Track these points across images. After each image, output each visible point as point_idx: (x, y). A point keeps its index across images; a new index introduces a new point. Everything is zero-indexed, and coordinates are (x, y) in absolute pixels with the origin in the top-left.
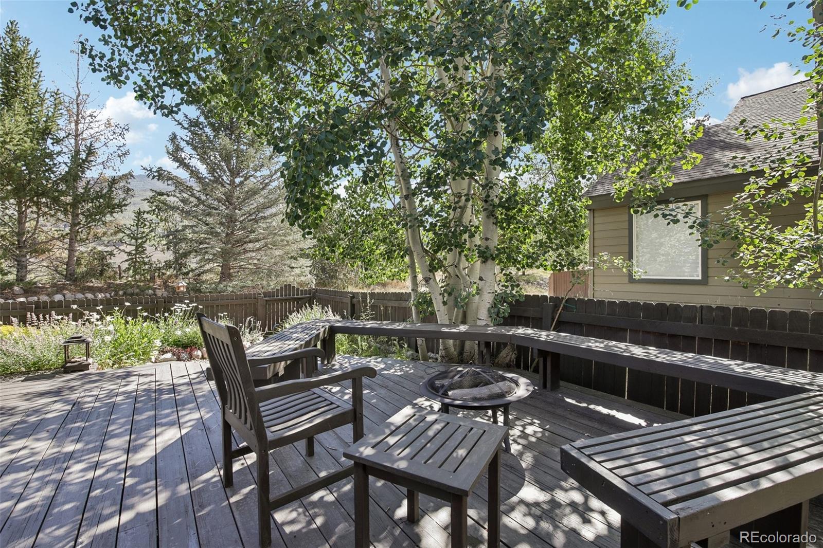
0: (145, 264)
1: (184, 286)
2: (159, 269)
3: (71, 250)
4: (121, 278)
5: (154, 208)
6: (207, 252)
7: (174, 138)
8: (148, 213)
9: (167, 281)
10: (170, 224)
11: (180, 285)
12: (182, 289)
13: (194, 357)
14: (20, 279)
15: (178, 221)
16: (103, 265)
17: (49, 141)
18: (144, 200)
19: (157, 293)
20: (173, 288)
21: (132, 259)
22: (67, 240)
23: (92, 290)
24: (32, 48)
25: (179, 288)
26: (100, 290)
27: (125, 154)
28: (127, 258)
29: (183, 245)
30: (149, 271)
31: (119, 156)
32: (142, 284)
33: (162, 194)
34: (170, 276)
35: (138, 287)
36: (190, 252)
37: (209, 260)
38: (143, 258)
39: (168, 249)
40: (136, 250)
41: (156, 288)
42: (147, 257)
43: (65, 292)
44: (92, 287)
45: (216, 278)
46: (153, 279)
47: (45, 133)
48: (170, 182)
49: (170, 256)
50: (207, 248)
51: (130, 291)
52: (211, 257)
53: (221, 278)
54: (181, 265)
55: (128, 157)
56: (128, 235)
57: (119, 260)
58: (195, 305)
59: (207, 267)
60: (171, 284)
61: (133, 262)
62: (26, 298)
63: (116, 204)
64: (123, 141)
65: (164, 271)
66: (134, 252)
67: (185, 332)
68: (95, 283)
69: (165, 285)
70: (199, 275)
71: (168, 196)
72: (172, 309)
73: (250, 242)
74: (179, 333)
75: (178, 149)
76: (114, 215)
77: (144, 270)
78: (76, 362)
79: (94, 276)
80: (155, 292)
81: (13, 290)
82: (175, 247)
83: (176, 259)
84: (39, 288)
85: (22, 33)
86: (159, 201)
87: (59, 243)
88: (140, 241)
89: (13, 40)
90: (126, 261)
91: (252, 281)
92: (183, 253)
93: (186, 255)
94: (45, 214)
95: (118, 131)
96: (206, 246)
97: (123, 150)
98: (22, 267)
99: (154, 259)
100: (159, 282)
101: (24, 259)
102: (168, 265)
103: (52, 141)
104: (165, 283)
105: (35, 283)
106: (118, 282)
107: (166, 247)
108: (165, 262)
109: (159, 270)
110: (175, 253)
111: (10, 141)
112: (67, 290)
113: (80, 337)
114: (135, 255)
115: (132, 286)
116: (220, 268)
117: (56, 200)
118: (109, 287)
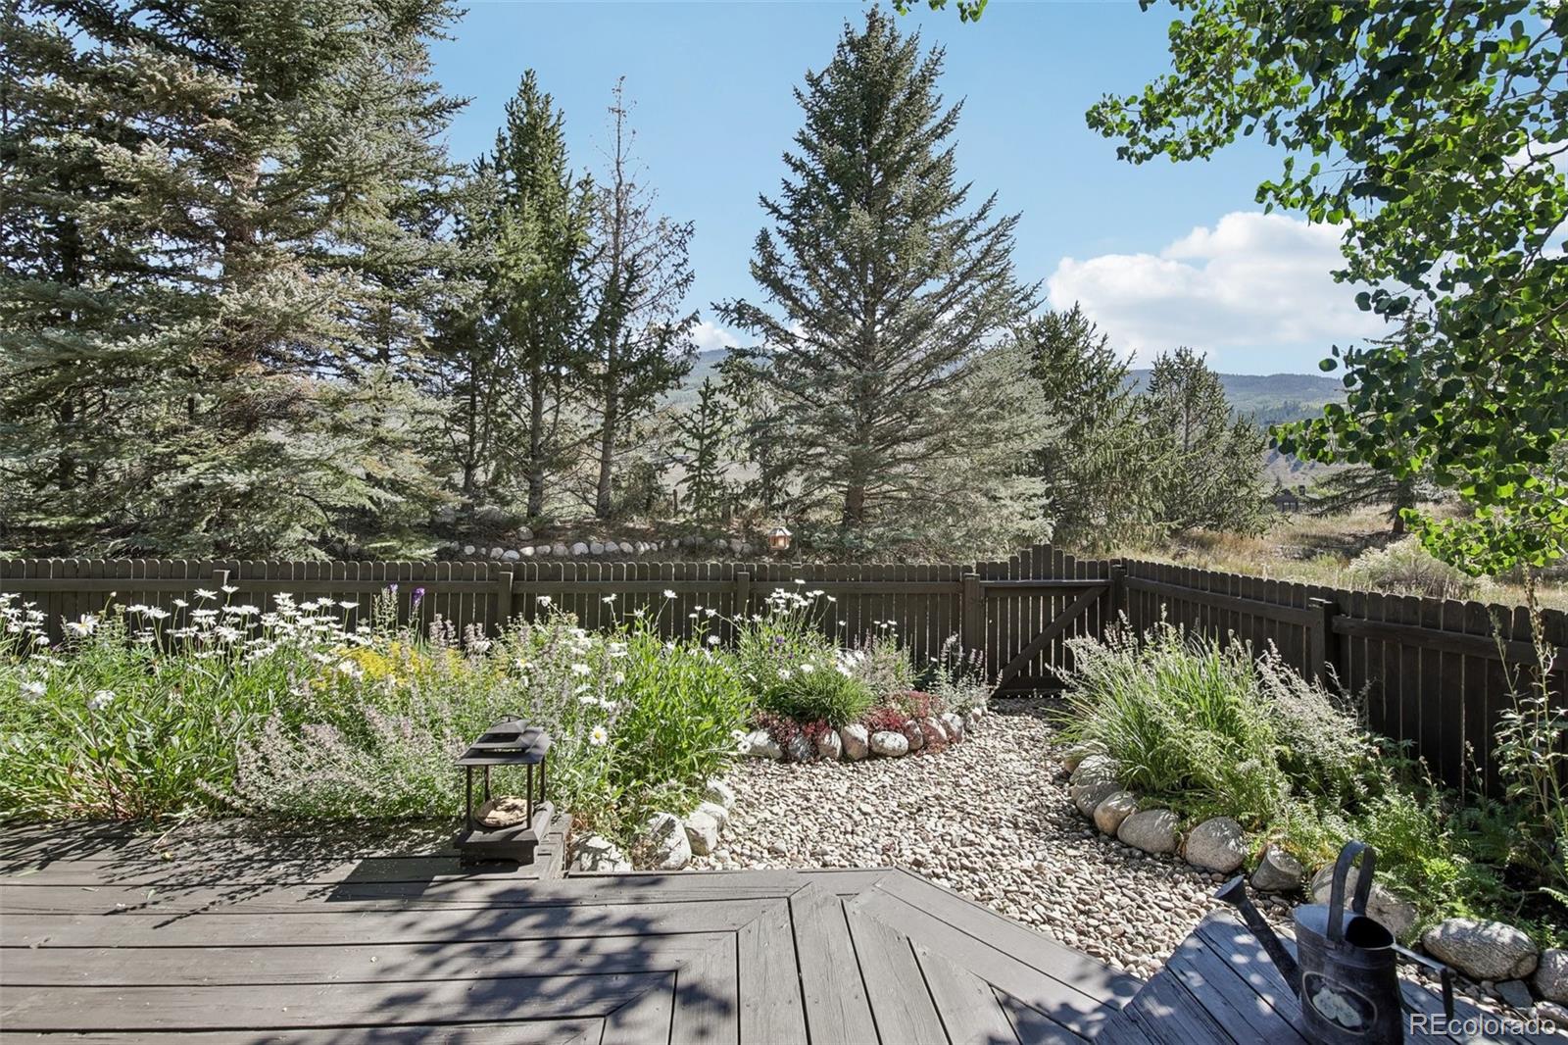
0: (715, 487)
1: (784, 537)
2: (737, 497)
3: (605, 462)
4: (677, 513)
5: (730, 381)
6: (819, 465)
7: (764, 240)
8: (721, 390)
9: (749, 523)
10: (756, 410)
11: (779, 533)
12: (781, 543)
13: (823, 752)
14: (533, 512)
15: (769, 402)
16: (650, 489)
17: (576, 266)
18: (715, 367)
19: (733, 546)
20: (761, 537)
21: (694, 477)
22: (599, 445)
23: (633, 536)
24: (553, 109)
25: (776, 540)
26: (644, 536)
27: (686, 281)
28: (686, 476)
29: (778, 450)
30: (721, 500)
31: (678, 285)
32: (709, 527)
33: (742, 353)
34: (755, 513)
35: (703, 531)
36: (790, 464)
37: (824, 481)
38: (712, 475)
39: (752, 458)
40: (701, 459)
41: (732, 536)
42: (718, 474)
43: (593, 538)
44: (633, 529)
45: (835, 518)
46: (726, 516)
47: (569, 250)
48: (757, 328)
49: (753, 473)
50: (821, 455)
51: (689, 539)
52: (828, 474)
53: (846, 518)
54: (774, 490)
55: (692, 285)
56: (689, 431)
57: (674, 480)
58: (819, 593)
59: (818, 495)
60: (756, 529)
61: (695, 484)
62: (535, 547)
63: (669, 372)
64: (684, 255)
65: (744, 502)
66: (697, 464)
67: (801, 673)
68: (638, 523)
69: (747, 530)
70: (803, 511)
71: (754, 356)
72: (769, 601)
73: (905, 440)
74: (785, 674)
75: (771, 260)
76: (668, 392)
77: (712, 499)
78: (497, 827)
79: (636, 510)
80: (729, 543)
81: (518, 532)
82: (763, 455)
83: (767, 478)
84: (555, 528)
85: (541, 89)
86: (740, 369)
87: (586, 449)
88: (706, 442)
89: (528, 103)
90: (685, 481)
91: (914, 527)
92: (777, 466)
93: (783, 469)
94: (568, 396)
95: (676, 237)
96: (820, 450)
97: (685, 271)
98: (536, 491)
99: (729, 478)
100: (736, 522)
101: (538, 478)
102: (751, 490)
103: (579, 265)
104: (747, 524)
105: (552, 521)
106: (672, 521)
107: (748, 455)
108: (747, 484)
109: (737, 499)
110: (763, 466)
111: (516, 265)
112: (594, 533)
113: (512, 737)
114: (699, 469)
115: (693, 531)
116: (842, 498)
117: (581, 370)
118: (658, 531)
